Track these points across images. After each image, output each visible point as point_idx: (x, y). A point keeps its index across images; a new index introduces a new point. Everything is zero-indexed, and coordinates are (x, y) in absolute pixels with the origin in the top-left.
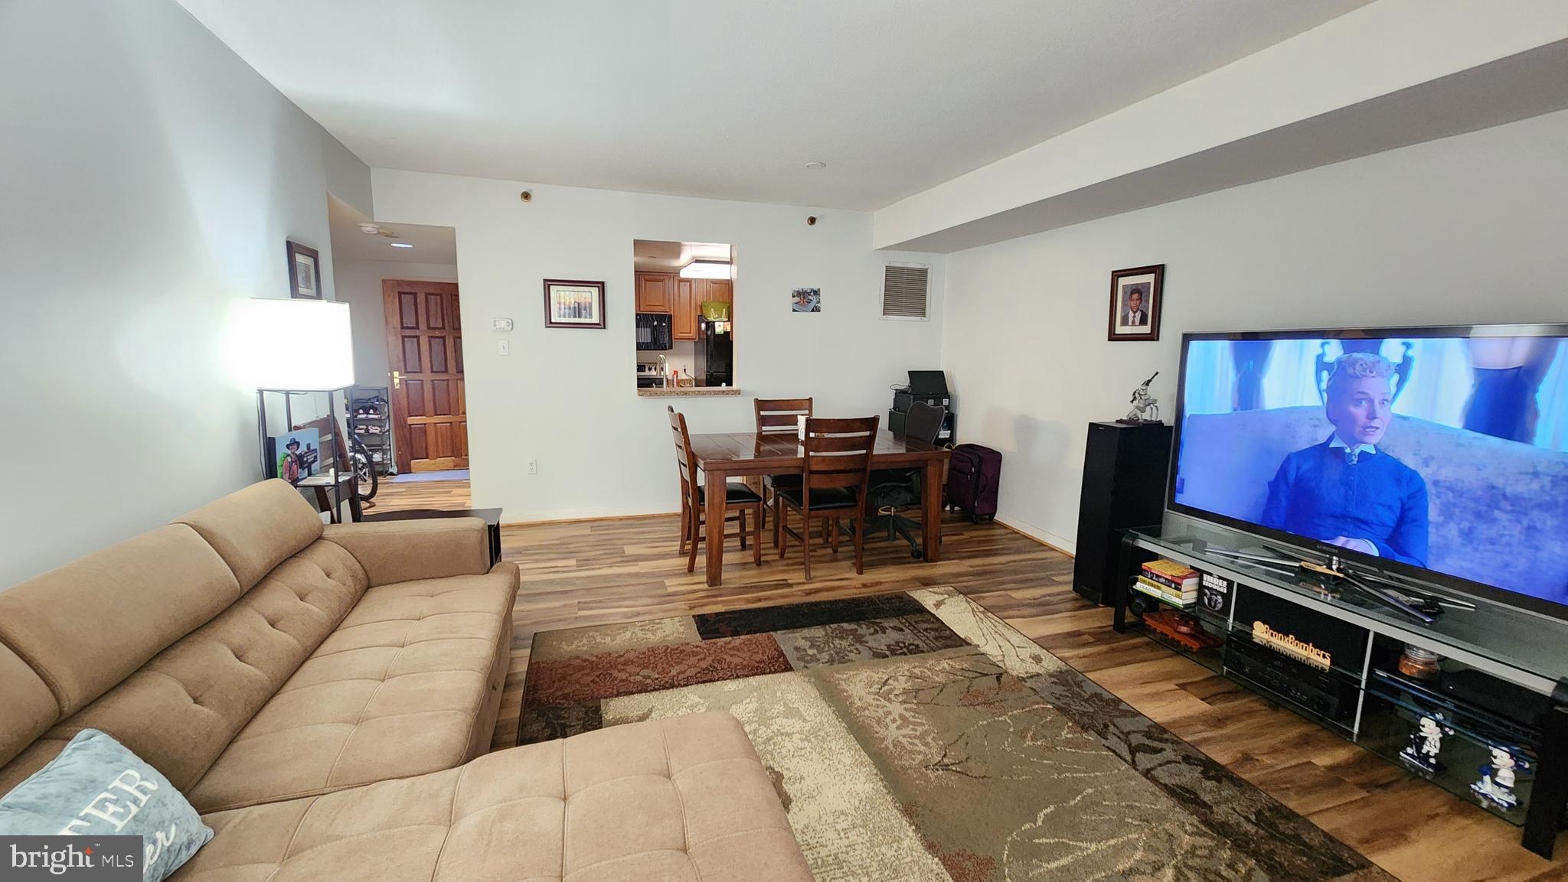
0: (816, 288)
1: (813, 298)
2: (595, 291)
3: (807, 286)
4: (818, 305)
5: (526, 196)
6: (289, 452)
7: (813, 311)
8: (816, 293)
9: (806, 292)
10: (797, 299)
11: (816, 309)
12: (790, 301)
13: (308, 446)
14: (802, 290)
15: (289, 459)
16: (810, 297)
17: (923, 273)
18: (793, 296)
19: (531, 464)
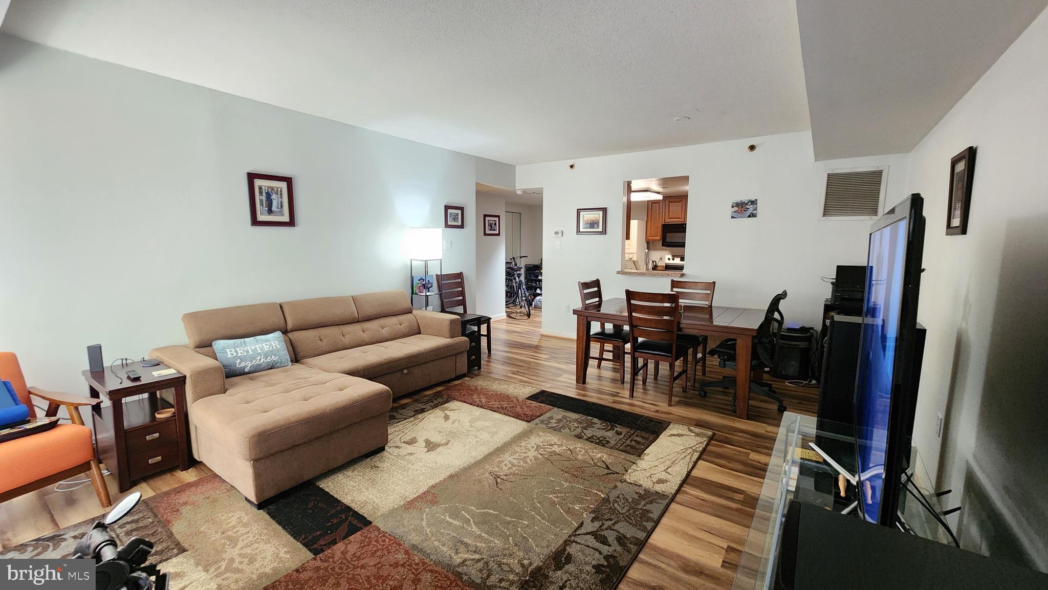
0: (753, 199)
1: (751, 207)
2: (601, 213)
3: (745, 199)
4: (755, 212)
5: (572, 167)
6: (419, 282)
7: (749, 216)
8: (753, 202)
9: (744, 203)
10: (736, 209)
11: (753, 215)
12: (729, 211)
13: (429, 281)
14: (741, 201)
15: (419, 285)
16: (748, 207)
17: (879, 174)
18: (733, 207)
19: (567, 307)
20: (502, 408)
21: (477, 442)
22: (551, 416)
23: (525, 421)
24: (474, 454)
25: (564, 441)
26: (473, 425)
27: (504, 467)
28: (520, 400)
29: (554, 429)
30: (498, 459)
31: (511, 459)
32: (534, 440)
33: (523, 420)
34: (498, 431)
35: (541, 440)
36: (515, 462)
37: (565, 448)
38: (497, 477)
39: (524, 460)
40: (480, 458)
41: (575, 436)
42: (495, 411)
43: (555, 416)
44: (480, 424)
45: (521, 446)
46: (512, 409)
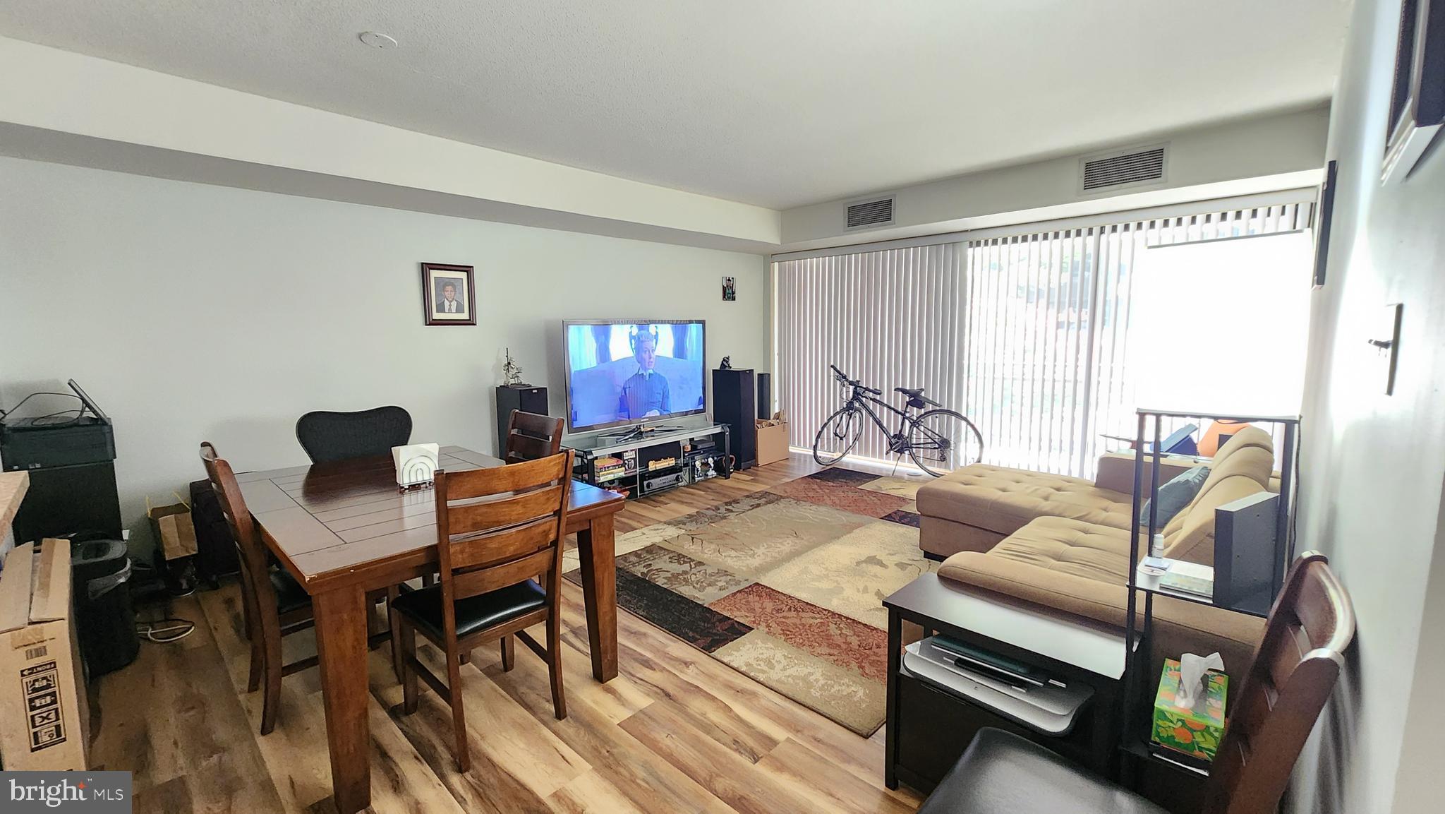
20: (796, 610)
21: (823, 563)
22: (722, 592)
23: (761, 585)
24: (823, 553)
25: (720, 560)
26: (836, 584)
27: (790, 542)
28: (763, 627)
29: (726, 573)
30: (796, 548)
31: (783, 548)
32: (756, 562)
33: (764, 586)
34: (800, 575)
35: (748, 562)
36: (779, 545)
37: (723, 555)
38: (797, 536)
39: (769, 547)
40: (815, 549)
41: (704, 564)
42: (807, 603)
43: (716, 591)
44: (825, 585)
45: (772, 557)
46: (779, 607)
